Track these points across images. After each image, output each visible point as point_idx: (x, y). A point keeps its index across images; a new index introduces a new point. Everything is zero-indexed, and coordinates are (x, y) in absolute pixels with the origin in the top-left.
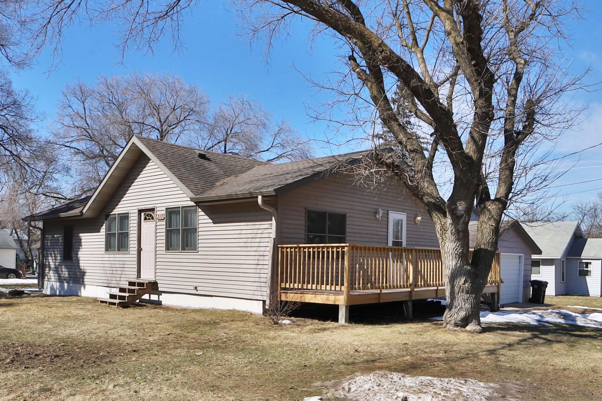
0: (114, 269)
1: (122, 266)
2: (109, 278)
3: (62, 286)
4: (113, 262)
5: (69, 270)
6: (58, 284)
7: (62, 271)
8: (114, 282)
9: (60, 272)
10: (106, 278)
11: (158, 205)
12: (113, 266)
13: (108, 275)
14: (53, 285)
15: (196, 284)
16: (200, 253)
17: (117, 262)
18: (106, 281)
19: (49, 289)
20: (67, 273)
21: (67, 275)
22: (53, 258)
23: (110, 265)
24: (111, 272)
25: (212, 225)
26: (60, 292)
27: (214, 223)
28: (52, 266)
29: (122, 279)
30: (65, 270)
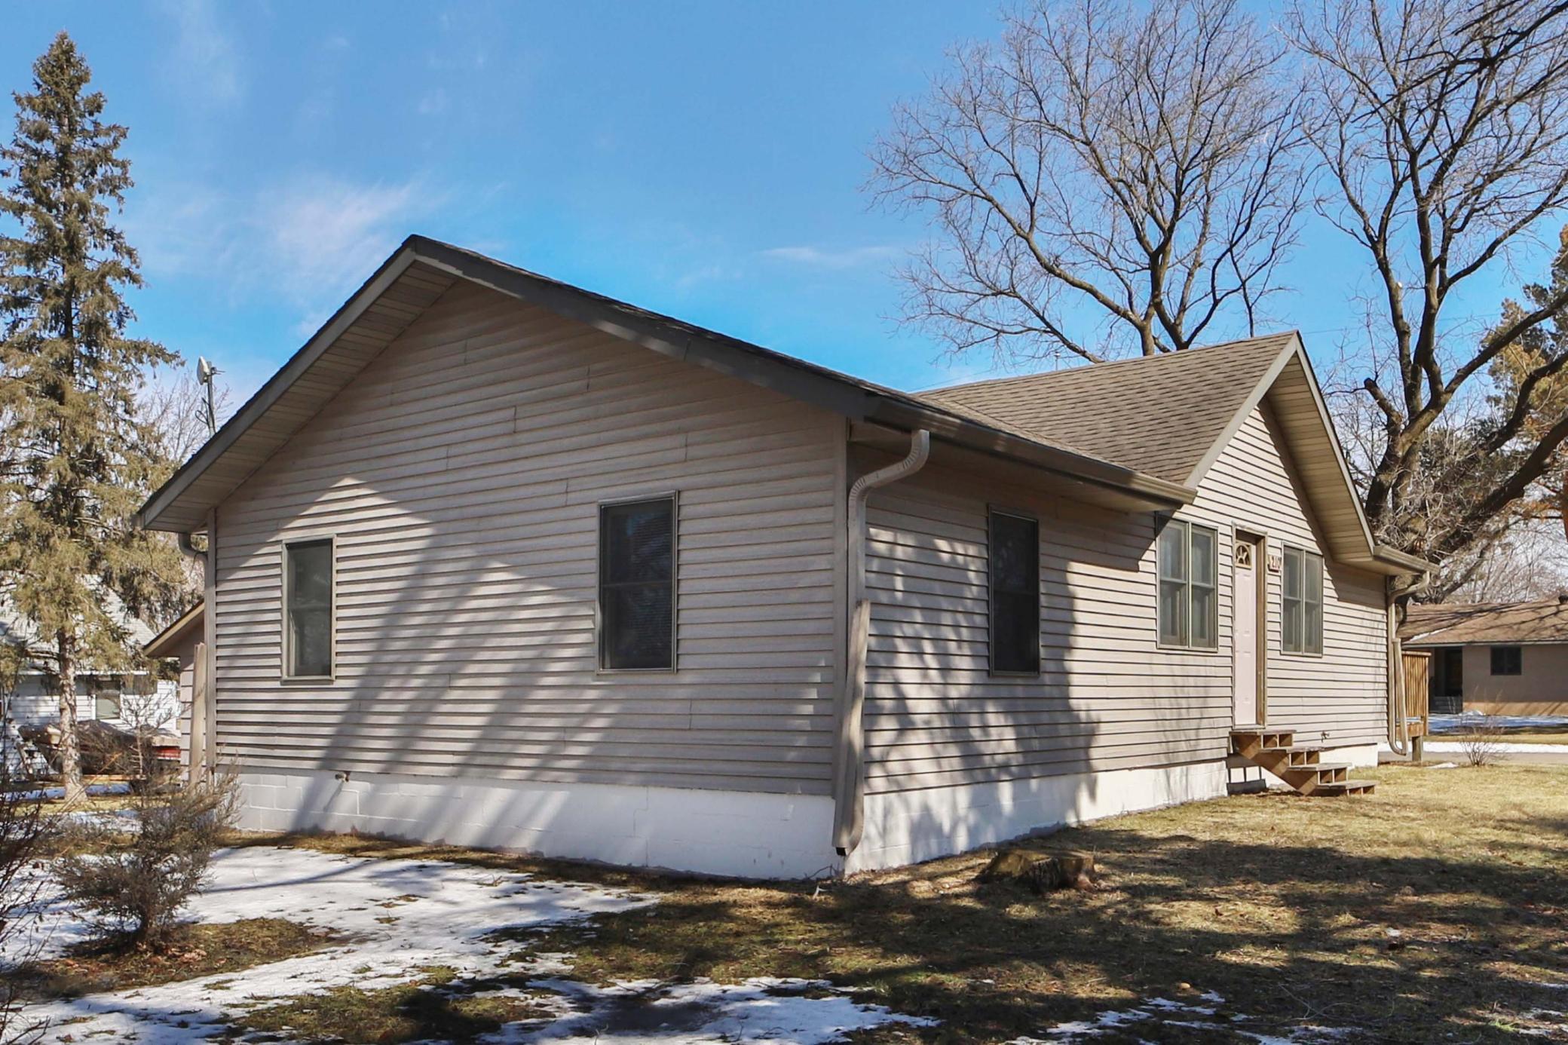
0: (1184, 703)
1: (1201, 692)
2: (1170, 736)
3: (985, 806)
4: (1180, 681)
5: (1024, 719)
6: (963, 796)
7: (985, 727)
8: (1183, 746)
9: (976, 734)
10: (1161, 737)
11: (1271, 532)
12: (1179, 692)
13: (1167, 725)
14: (926, 809)
15: (1323, 727)
16: (1325, 659)
17: (1191, 681)
18: (1163, 748)
19: (901, 838)
20: (1009, 733)
21: (1010, 746)
22: (931, 661)
23: (1170, 692)
24: (1175, 714)
25: (1335, 602)
26: (973, 832)
27: (1339, 600)
28: (923, 705)
29: (1203, 734)
30: (1001, 720)
